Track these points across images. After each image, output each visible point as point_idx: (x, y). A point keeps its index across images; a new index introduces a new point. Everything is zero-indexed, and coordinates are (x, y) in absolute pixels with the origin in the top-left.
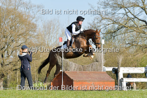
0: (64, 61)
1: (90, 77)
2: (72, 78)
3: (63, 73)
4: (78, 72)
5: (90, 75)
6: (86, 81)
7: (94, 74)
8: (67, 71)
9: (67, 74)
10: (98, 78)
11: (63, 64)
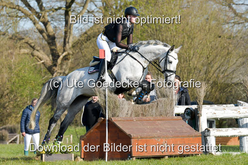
0: (108, 97)
1: (158, 129)
2: (128, 132)
3: (107, 122)
4: (134, 118)
5: (157, 125)
6: (153, 137)
7: (162, 122)
8: (117, 118)
9: (117, 123)
10: (172, 131)
11: (107, 103)
